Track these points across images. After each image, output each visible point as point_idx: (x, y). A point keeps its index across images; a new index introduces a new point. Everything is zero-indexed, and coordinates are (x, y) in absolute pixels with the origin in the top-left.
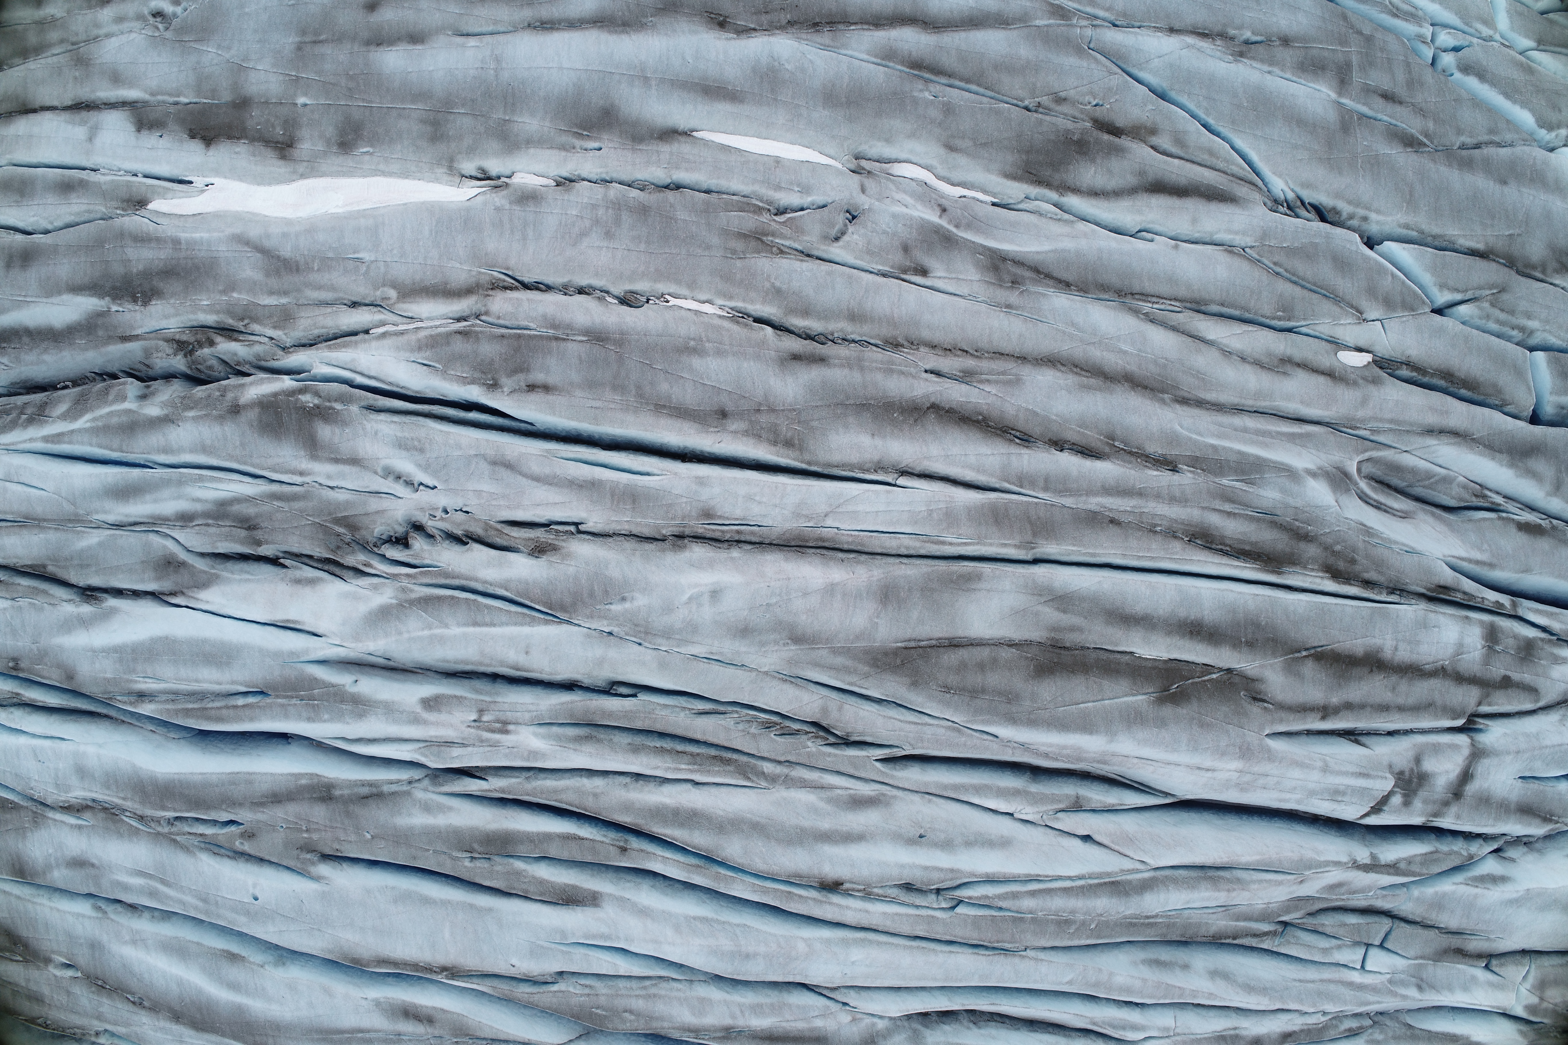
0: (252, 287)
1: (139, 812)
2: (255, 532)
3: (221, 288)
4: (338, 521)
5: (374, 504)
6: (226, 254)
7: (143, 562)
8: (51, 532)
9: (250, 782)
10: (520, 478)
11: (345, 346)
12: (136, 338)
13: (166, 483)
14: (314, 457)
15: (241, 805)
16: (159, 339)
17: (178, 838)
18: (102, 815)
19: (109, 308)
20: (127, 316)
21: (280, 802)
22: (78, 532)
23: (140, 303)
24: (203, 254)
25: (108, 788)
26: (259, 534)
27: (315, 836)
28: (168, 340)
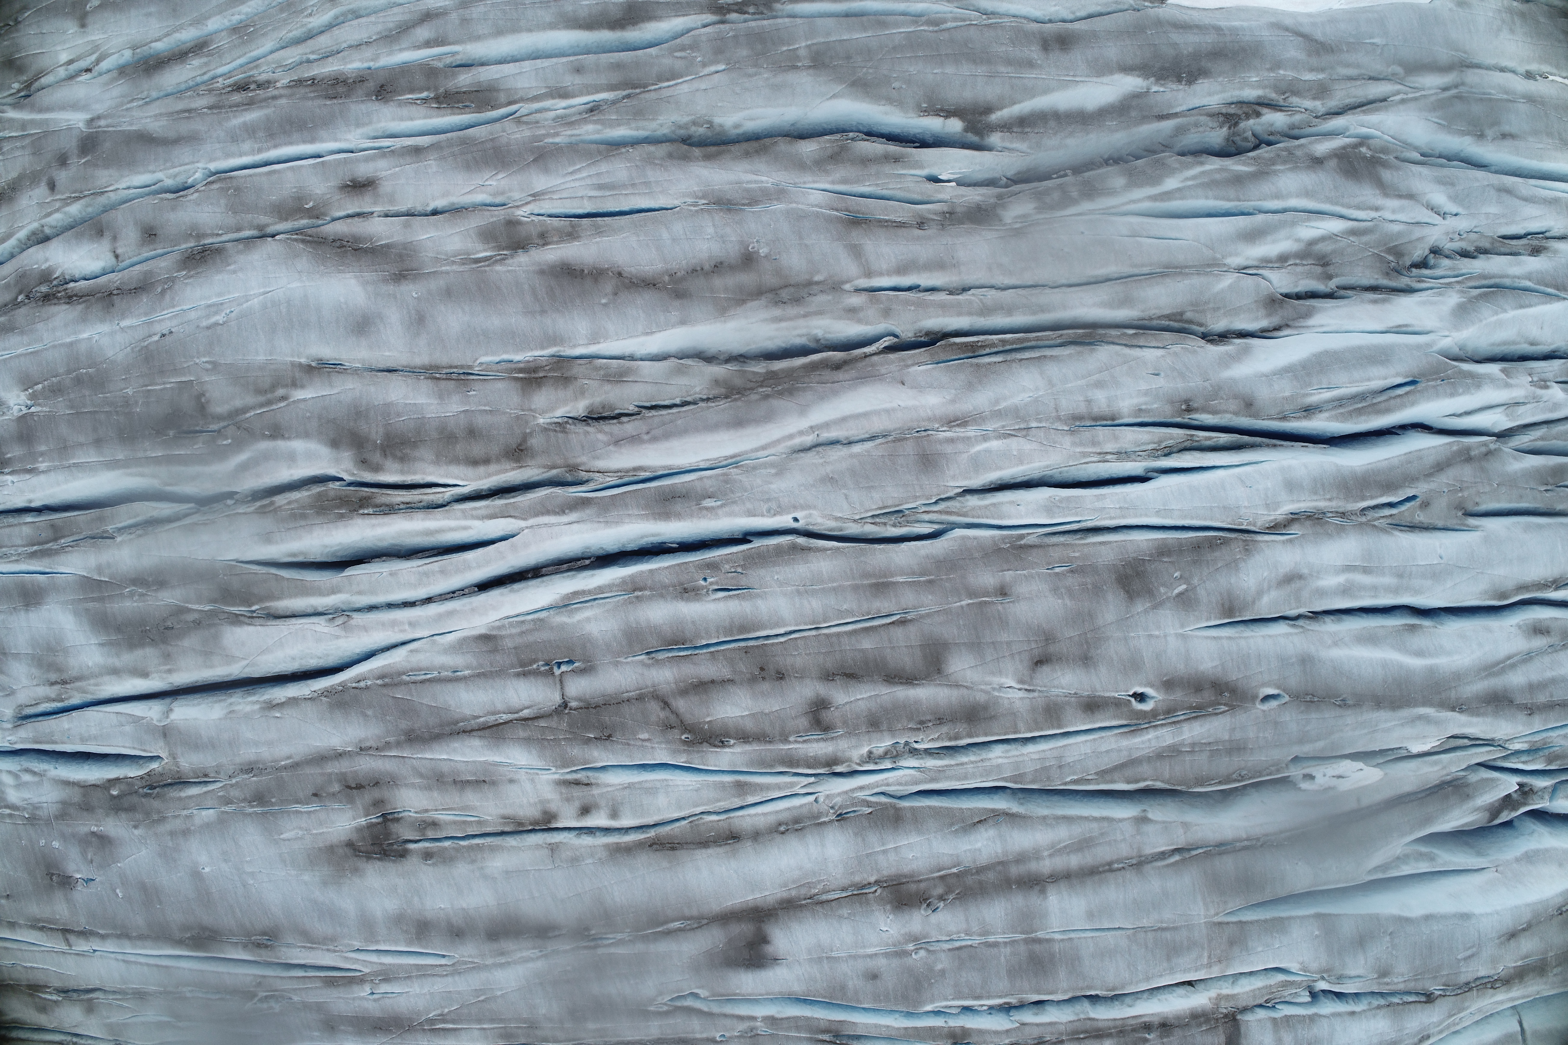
0: (1296, 65)
1: (1341, 510)
2: (1328, 268)
3: (1268, 66)
4: (1390, 251)
5: (1418, 232)
6: (1270, 38)
7: (1256, 301)
8: (1196, 277)
9: (1420, 458)
10: (1515, 199)
11: (1377, 110)
12: (1176, 115)
13: (1282, 225)
14: (1386, 195)
15: (1417, 479)
16: (1201, 115)
17: (1376, 523)
18: (1308, 523)
19: (1148, 89)
20: (1169, 95)
21: (1442, 469)
22: (1217, 275)
23: (1184, 83)
24: (1247, 38)
25: (1316, 493)
26: (1331, 270)
27: (1466, 494)
28: (1211, 115)
